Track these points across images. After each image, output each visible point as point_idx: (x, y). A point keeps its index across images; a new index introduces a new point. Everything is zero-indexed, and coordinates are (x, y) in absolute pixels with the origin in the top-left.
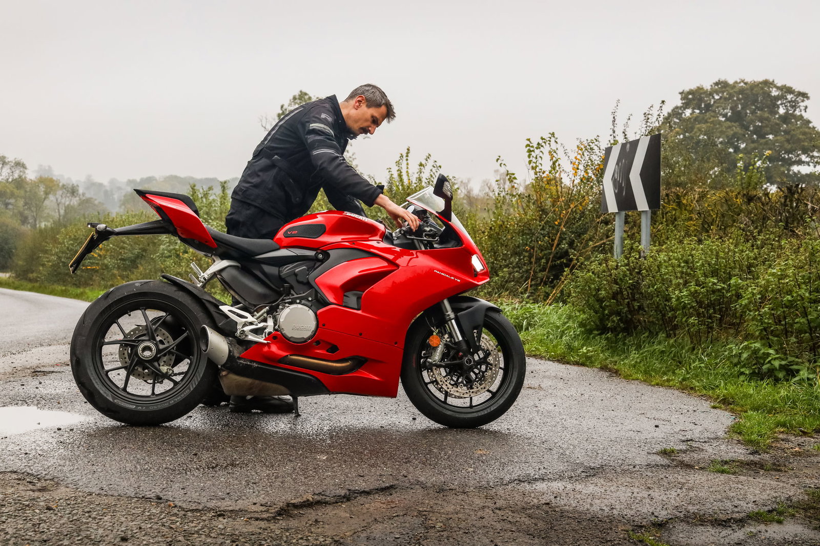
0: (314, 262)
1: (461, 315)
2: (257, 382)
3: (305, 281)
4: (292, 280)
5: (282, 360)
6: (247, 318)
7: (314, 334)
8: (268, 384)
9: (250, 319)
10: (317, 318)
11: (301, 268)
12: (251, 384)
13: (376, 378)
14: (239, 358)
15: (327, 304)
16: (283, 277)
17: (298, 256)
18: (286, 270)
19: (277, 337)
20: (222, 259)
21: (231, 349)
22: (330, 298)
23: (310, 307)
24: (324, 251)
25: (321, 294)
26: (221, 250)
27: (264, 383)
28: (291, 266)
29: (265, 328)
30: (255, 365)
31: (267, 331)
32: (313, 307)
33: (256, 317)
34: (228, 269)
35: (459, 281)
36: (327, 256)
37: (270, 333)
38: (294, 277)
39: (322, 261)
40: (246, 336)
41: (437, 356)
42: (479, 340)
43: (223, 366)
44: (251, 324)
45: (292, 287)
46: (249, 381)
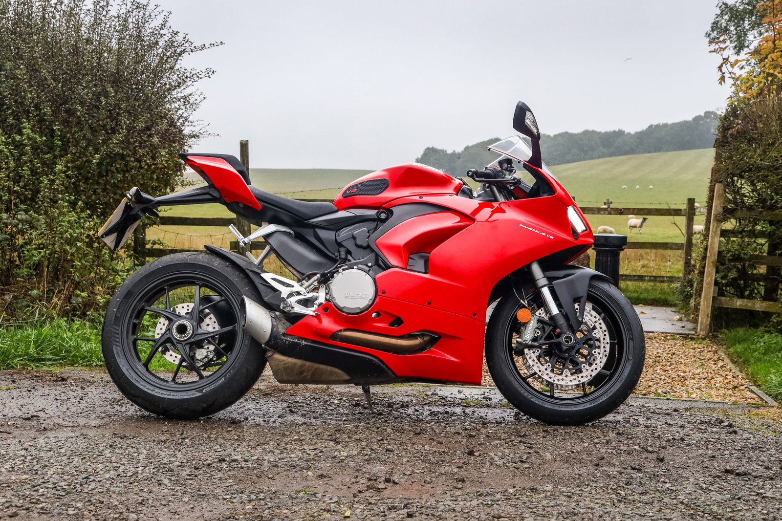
0: (375, 223)
1: (557, 284)
2: (308, 363)
3: (365, 245)
4: (350, 245)
5: (333, 335)
6: (293, 287)
7: (373, 303)
8: (322, 366)
9: (297, 287)
10: (376, 285)
11: (360, 231)
12: (302, 366)
13: (453, 359)
14: (284, 334)
15: (388, 267)
16: (339, 241)
17: (356, 216)
18: (344, 233)
19: (330, 308)
20: (270, 223)
21: (275, 324)
22: (392, 260)
23: (367, 272)
24: (387, 208)
25: (384, 258)
26: (270, 214)
27: (316, 365)
28: (349, 228)
29: (316, 299)
30: (304, 342)
31: (317, 302)
32: (371, 272)
33: (304, 286)
34: (276, 235)
35: (552, 237)
36: (390, 213)
37: (320, 304)
38: (352, 241)
39: (384, 221)
40: (293, 308)
41: (528, 334)
42: (582, 314)
43: (267, 343)
44: (299, 293)
45: (348, 252)
46: (298, 362)
